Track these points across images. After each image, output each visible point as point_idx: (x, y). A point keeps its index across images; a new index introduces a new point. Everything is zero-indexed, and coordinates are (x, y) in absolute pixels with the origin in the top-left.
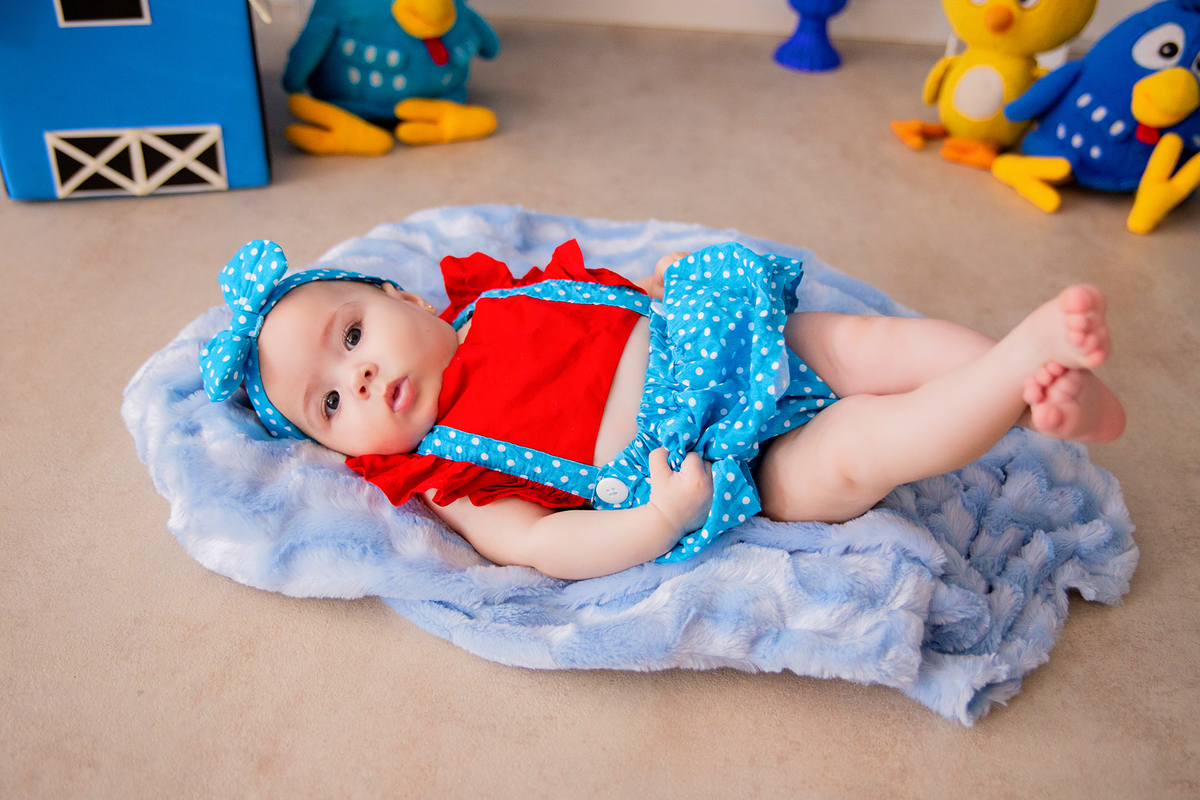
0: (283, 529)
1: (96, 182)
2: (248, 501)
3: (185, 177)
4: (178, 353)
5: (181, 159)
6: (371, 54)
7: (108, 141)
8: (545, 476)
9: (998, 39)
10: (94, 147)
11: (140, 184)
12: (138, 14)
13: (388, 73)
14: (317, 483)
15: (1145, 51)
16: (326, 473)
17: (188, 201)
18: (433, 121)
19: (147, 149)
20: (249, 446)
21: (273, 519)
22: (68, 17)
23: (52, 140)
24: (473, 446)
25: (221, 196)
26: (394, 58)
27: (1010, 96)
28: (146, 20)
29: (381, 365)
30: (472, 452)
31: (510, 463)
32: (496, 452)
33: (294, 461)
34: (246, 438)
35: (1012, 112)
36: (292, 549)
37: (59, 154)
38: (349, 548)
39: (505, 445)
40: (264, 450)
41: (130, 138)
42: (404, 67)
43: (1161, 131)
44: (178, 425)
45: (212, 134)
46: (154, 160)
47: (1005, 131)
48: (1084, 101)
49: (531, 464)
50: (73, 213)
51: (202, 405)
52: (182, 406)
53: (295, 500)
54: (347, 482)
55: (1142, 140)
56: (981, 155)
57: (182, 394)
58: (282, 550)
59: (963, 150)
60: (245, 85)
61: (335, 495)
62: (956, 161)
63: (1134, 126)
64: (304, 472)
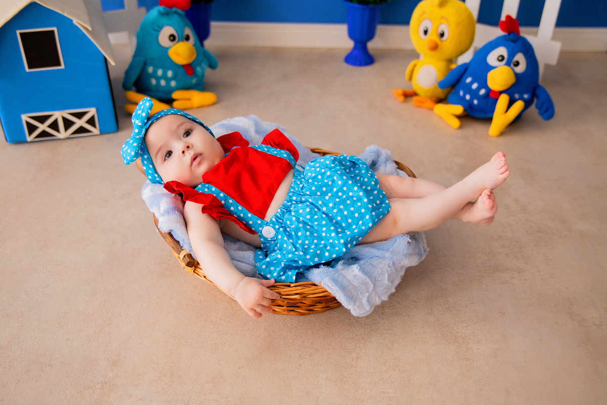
1: (44, 134)
3: (81, 130)
5: (79, 123)
6: (160, 72)
7: (48, 117)
8: (244, 218)
9: (433, 53)
10: (42, 119)
11: (63, 134)
12: (59, 64)
13: (168, 80)
15: (492, 59)
17: (83, 140)
18: (189, 99)
19: (64, 119)
22: (30, 67)
23: (25, 118)
24: (220, 196)
25: (96, 137)
26: (170, 74)
27: (440, 78)
28: (63, 67)
30: (219, 199)
35: (441, 85)
37: (28, 123)
39: (232, 200)
41: (58, 115)
42: (175, 77)
43: (500, 93)
45: (92, 111)
46: (68, 124)
47: (440, 93)
48: (469, 80)
49: (240, 212)
50: (34, 148)
55: (492, 96)
56: (429, 104)
59: (422, 102)
60: (105, 91)
62: (419, 107)
63: (489, 91)
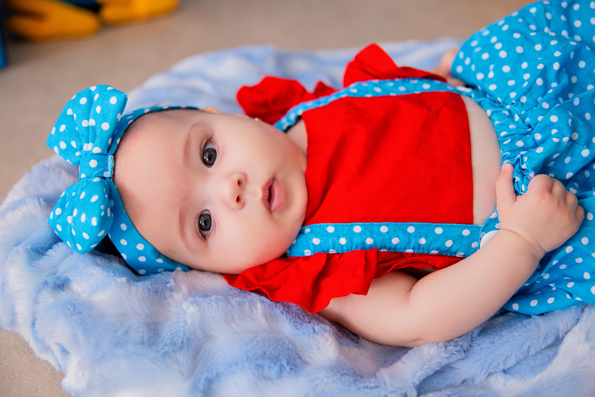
0: (194, 366)
2: (154, 344)
4: (19, 213)
8: (430, 245)
14: (214, 310)
16: (217, 299)
20: (133, 289)
21: (183, 358)
24: (356, 234)
29: (249, 172)
30: (357, 240)
31: (395, 241)
32: (380, 234)
33: (177, 296)
34: (128, 282)
36: (210, 382)
38: (266, 368)
39: (387, 225)
40: (149, 290)
44: (46, 283)
49: (416, 237)
51: (64, 258)
52: (44, 262)
53: (199, 333)
54: (240, 304)
57: (39, 251)
58: (201, 386)
61: (234, 320)
64: (195, 303)
